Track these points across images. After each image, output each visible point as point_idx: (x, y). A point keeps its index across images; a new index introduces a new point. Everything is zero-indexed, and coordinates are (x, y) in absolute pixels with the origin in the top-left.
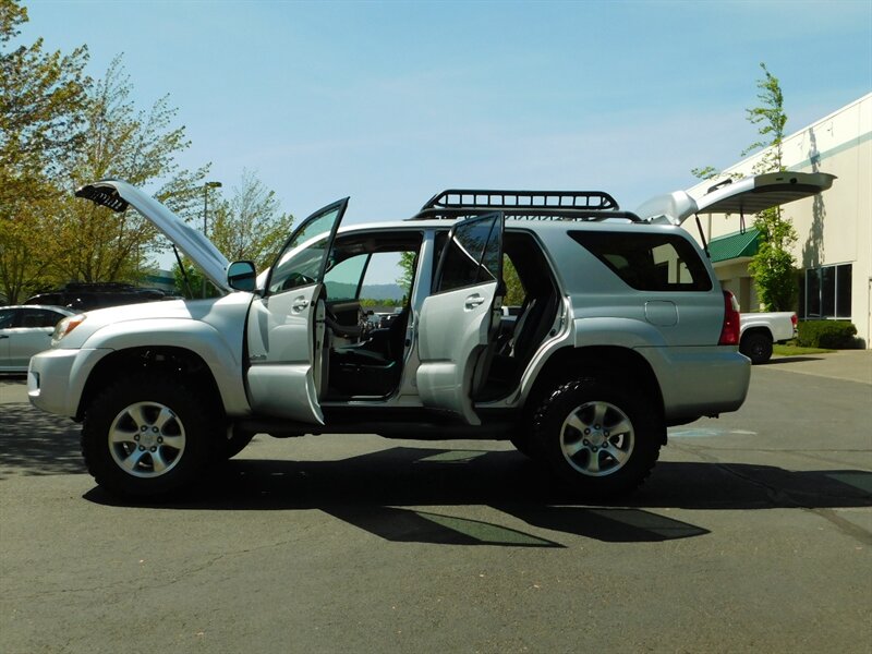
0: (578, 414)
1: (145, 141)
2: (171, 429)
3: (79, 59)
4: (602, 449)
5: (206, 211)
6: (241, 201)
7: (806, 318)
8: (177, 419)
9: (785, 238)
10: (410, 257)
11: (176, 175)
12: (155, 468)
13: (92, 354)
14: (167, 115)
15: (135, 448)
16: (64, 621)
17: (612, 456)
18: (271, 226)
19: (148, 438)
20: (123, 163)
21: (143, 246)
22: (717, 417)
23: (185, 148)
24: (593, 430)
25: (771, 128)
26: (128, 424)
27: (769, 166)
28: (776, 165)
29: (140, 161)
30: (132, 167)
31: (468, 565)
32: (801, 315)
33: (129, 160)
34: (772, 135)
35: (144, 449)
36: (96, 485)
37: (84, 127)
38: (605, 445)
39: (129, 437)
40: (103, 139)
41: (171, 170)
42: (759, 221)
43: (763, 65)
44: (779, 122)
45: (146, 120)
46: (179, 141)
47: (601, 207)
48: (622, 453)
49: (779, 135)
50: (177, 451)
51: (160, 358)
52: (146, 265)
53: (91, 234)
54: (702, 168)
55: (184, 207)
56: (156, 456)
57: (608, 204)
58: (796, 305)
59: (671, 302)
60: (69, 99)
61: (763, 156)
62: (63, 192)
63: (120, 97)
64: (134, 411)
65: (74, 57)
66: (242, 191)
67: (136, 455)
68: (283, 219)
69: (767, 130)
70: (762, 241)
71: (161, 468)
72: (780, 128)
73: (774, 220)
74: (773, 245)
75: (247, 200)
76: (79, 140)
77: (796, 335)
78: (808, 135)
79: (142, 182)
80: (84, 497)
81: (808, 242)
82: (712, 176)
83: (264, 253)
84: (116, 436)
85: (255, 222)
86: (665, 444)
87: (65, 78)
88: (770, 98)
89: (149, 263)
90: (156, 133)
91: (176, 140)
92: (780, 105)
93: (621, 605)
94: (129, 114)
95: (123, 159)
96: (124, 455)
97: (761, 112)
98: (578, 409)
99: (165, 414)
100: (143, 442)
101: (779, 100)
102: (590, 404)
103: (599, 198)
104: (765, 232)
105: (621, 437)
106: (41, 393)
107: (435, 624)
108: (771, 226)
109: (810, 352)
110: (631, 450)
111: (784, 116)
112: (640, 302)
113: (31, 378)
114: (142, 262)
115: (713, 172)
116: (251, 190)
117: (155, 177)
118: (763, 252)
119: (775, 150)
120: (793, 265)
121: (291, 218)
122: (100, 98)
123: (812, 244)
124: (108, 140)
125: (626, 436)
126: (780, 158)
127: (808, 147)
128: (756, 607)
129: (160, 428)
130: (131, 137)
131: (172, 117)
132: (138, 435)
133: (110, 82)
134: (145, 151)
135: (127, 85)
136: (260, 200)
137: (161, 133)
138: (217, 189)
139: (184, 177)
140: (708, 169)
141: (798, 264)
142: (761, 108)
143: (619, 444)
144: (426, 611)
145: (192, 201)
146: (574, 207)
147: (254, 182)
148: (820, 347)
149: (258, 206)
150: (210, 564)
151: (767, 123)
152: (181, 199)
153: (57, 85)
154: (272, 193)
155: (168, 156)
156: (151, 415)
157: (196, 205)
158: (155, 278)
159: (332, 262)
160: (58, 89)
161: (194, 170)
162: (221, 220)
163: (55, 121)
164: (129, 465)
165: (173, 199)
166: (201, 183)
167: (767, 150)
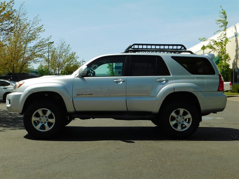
0: (175, 112)
1: (31, 29)
2: (51, 117)
3: (11, 4)
4: (182, 123)
5: (49, 51)
6: (59, 48)
7: (233, 84)
8: (53, 114)
9: (227, 59)
10: (110, 65)
11: (40, 40)
12: (46, 129)
13: (27, 94)
14: (38, 21)
15: (39, 123)
16: (28, 174)
17: (185, 125)
18: (69, 55)
19: (44, 119)
20: (24, 36)
21: (30, 61)
22: (216, 113)
23: (43, 32)
24: (179, 117)
25: (223, 26)
26: (37, 115)
27: (222, 37)
28: (225, 37)
29: (29, 35)
30: (27, 37)
31: (146, 158)
32: (232, 83)
33: (25, 35)
34: (223, 28)
35: (43, 123)
36: (28, 133)
37: (13, 25)
38: (183, 122)
39: (38, 119)
40: (18, 29)
41: (38, 38)
42: (219, 54)
43: (221, 7)
44: (226, 24)
45: (31, 23)
46: (41, 30)
47: (181, 49)
48: (188, 124)
49: (226, 28)
50: (52, 123)
51: (46, 95)
52: (30, 67)
53: (14, 58)
54: (202, 38)
55: (43, 49)
56: (46, 125)
57: (183, 48)
58: (230, 80)
59: (203, 78)
60: (9, 16)
61: (221, 34)
62: (6, 45)
63: (23, 16)
64: (40, 111)
65: (10, 3)
66: (60, 45)
67: (40, 125)
68: (72, 53)
69: (222, 26)
70: (220, 60)
71: (48, 129)
72: (226, 25)
73: (224, 54)
74: (224, 62)
75: (61, 47)
76: (12, 29)
77: (231, 89)
78: (234, 27)
79: (30, 42)
80: (24, 137)
81: (234, 60)
82: (205, 40)
83: (66, 64)
84: (34, 119)
85: (64, 54)
86: (201, 121)
87: (7, 10)
88: (223, 17)
89: (31, 67)
90: (35, 27)
91: (40, 29)
92: (226, 19)
93: (195, 169)
94: (26, 21)
95: (24, 35)
96: (36, 125)
97: (220, 21)
98: (175, 110)
99: (49, 112)
100: (42, 120)
101: (226, 17)
102: (178, 109)
103: (181, 46)
104: (221, 57)
105: (188, 119)
106: (11, 106)
107: (140, 175)
108: (223, 56)
109: (235, 94)
110: (191, 123)
111: (227, 22)
112: (193, 78)
113: (7, 101)
114: (29, 66)
115: (205, 39)
116: (63, 45)
117: (34, 41)
118: (220, 64)
119: (224, 33)
120: (230, 67)
121: (75, 53)
122: (17, 16)
123: (235, 61)
124: (20, 29)
125: (189, 119)
126: (226, 35)
127: (234, 31)
128: (236, 170)
129: (47, 116)
130: (26, 28)
131: (39, 22)
132: (41, 119)
133: (20, 11)
134: (31, 32)
135: (25, 12)
136: (65, 47)
137: (36, 27)
138: (52, 44)
139: (43, 40)
140: (204, 38)
141: (231, 67)
142: (220, 19)
143: (187, 121)
144: (137, 171)
145: (45, 48)
146: (173, 49)
147: (63, 42)
148: (238, 93)
149: (65, 49)
150: (67, 157)
151: (222, 24)
152: (42, 47)
153: (5, 12)
154: (69, 45)
155: (38, 34)
156: (44, 112)
157: (46, 49)
158: (33, 71)
159: (97, 66)
160: (5, 13)
161: (46, 38)
162: (53, 53)
163: (4, 23)
164: (38, 127)
165: (39, 47)
166: (47, 42)
167: (222, 32)
